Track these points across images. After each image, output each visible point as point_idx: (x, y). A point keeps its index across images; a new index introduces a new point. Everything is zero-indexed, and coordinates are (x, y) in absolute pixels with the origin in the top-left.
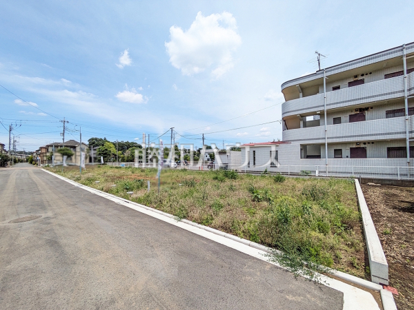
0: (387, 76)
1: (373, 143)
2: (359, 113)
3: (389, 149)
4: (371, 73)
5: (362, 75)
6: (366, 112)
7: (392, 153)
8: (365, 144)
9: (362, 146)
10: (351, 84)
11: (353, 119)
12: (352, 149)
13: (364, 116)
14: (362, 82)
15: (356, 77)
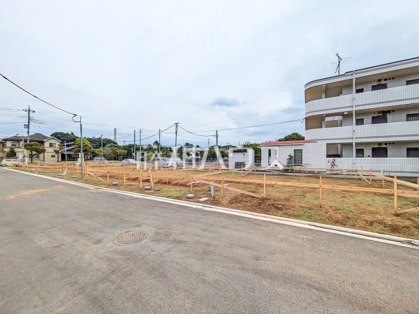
0: (408, 83)
1: (393, 144)
2: (381, 116)
3: (408, 150)
4: (393, 78)
5: (386, 80)
6: (388, 114)
7: (411, 152)
8: (386, 144)
9: (384, 146)
10: (374, 88)
11: (375, 120)
12: (373, 149)
13: (386, 118)
14: (385, 86)
15: (380, 81)
